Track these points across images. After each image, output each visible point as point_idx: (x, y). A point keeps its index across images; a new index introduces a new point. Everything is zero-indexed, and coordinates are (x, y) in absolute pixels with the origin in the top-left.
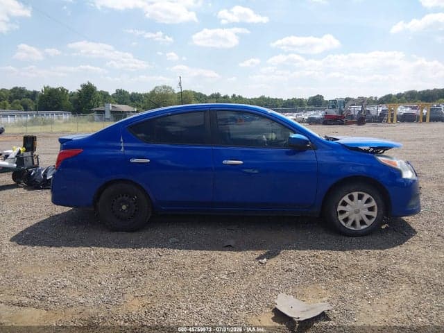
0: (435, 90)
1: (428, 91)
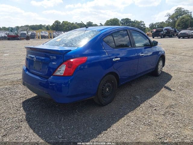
0: (36, 25)
1: (34, 25)
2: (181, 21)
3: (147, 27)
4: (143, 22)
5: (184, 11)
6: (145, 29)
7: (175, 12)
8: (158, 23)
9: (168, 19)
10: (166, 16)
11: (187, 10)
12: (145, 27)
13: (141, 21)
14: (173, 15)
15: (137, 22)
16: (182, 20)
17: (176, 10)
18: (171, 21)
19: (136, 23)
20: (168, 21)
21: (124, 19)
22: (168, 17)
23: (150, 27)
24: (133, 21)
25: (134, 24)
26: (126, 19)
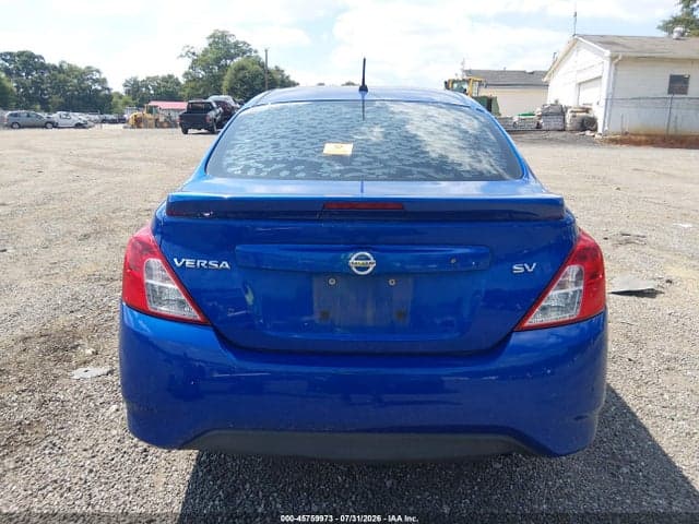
2: (235, 75)
3: (117, 93)
4: (98, 71)
5: (236, 45)
6: (109, 98)
7: (210, 45)
8: (155, 79)
9: (191, 67)
10: (181, 56)
11: (245, 43)
12: (108, 89)
13: (89, 68)
14: (204, 55)
15: (72, 69)
16: (241, 75)
17: (211, 37)
18: (202, 74)
19: (69, 76)
20: (190, 74)
21: (10, 54)
22: (191, 60)
23: (128, 92)
24: (55, 68)
25: (62, 76)
26: (21, 54)
